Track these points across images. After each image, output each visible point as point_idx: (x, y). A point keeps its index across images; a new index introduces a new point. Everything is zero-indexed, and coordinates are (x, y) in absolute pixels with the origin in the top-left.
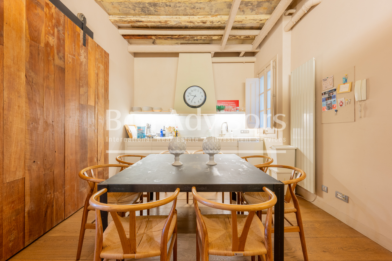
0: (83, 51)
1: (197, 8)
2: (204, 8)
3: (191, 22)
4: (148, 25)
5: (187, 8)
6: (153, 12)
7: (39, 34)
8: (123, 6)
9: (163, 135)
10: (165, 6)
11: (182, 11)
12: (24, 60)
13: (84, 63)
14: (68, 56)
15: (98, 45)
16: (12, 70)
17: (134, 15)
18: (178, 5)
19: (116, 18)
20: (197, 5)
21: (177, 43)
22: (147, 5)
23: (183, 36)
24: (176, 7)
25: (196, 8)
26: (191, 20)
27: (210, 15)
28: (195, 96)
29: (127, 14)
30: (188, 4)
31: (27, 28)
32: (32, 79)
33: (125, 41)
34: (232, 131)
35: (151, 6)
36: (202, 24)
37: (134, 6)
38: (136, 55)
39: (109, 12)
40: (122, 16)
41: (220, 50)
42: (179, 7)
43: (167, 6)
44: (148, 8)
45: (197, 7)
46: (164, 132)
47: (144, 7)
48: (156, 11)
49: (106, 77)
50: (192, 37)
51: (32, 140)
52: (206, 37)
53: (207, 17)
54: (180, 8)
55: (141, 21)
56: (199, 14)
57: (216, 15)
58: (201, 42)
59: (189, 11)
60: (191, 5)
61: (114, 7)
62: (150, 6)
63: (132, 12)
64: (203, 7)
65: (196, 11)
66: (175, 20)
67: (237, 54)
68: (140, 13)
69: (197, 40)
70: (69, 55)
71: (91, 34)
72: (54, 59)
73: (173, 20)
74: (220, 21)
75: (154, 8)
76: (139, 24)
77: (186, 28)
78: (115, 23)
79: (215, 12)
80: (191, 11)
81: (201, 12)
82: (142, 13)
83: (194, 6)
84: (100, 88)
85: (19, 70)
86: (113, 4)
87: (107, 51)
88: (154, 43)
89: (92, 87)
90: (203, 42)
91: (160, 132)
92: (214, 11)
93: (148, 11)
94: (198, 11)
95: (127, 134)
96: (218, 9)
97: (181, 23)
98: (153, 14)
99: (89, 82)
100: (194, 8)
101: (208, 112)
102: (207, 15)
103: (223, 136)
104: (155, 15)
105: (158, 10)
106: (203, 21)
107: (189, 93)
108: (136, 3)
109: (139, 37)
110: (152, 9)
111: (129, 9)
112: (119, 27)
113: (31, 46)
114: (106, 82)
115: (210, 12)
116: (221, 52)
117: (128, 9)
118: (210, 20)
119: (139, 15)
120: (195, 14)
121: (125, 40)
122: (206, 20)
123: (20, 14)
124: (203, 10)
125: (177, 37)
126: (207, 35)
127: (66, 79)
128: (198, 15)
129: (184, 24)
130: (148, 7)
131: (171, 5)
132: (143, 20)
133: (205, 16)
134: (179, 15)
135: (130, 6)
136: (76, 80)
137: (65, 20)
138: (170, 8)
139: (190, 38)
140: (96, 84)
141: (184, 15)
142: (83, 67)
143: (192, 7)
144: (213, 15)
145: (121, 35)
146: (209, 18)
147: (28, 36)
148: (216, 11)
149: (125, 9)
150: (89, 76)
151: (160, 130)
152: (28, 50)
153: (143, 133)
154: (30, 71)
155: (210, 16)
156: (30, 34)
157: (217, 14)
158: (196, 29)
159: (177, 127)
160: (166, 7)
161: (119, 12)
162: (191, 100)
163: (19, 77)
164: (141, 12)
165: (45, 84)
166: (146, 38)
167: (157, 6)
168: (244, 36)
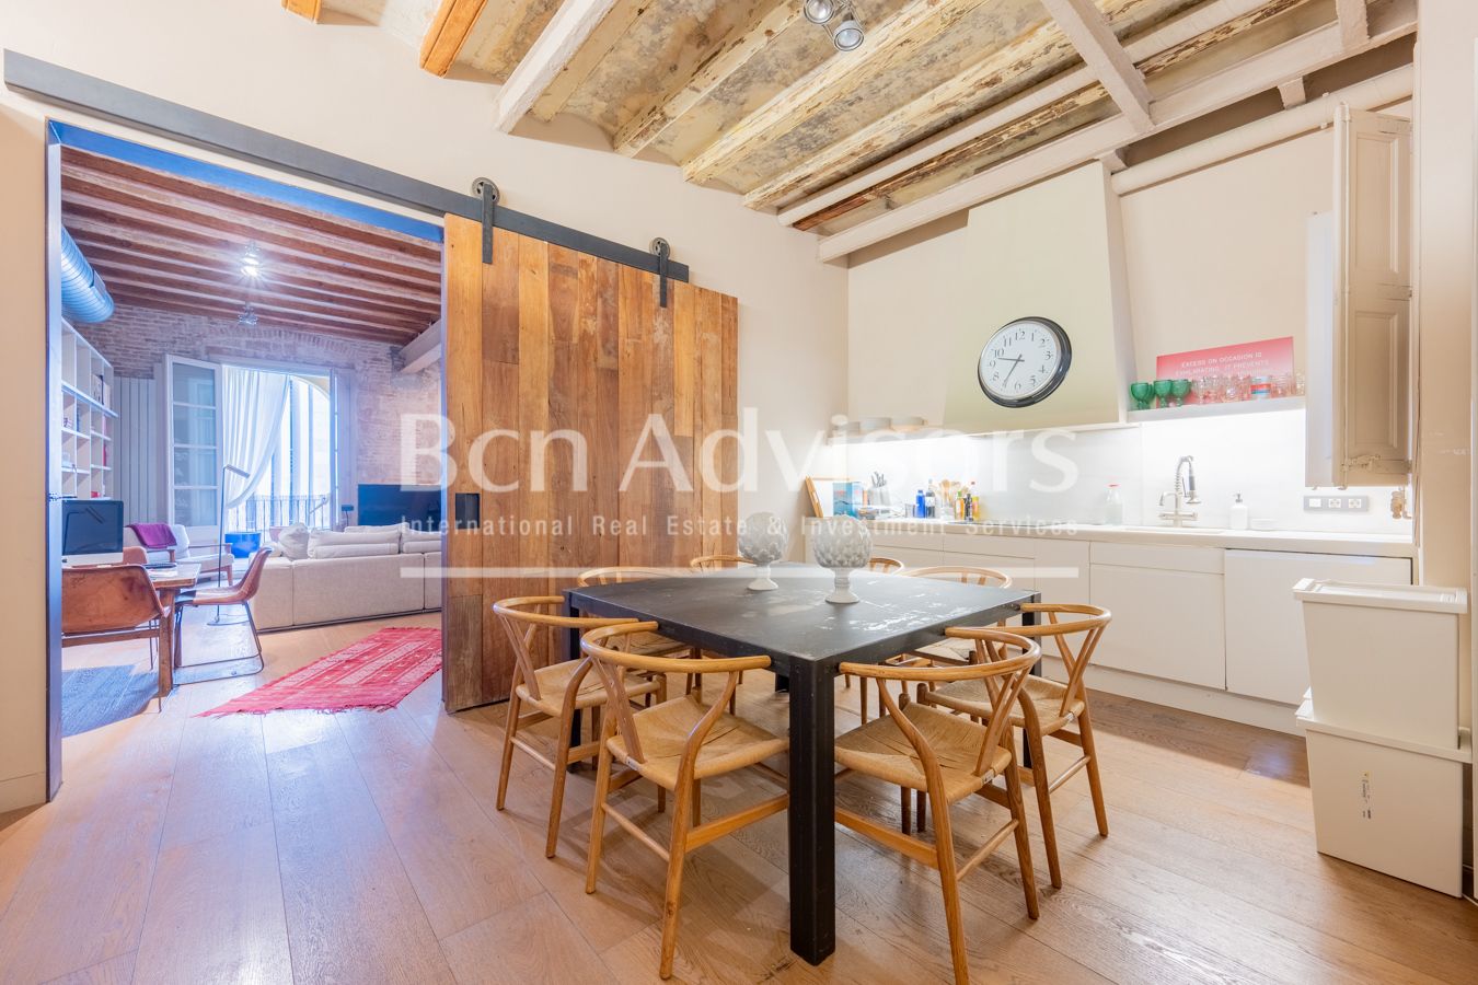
0: (660, 319)
1: (945, 55)
2: (969, 42)
3: (942, 107)
4: (842, 171)
5: (911, 74)
6: (828, 136)
7: (570, 324)
8: (758, 162)
9: (925, 510)
10: (848, 108)
11: (902, 91)
12: (546, 377)
13: (662, 347)
14: (624, 343)
15: (701, 289)
16: (530, 398)
17: (791, 167)
18: (879, 83)
19: (756, 196)
20: (934, 49)
21: (964, 176)
22: (803, 130)
23: (954, 154)
24: (879, 91)
25: (939, 58)
26: (939, 100)
27: (1006, 45)
28: (1018, 360)
29: (775, 174)
30: (905, 65)
31: (551, 322)
32: (559, 405)
33: (809, 236)
34: (1238, 501)
35: (816, 127)
36: (987, 90)
37: (779, 148)
38: (852, 259)
39: (741, 188)
40: (766, 186)
41: (1136, 134)
42: (887, 85)
43: (851, 104)
44: (811, 136)
45: (940, 55)
46: (929, 502)
47: (801, 139)
48: (834, 132)
49: (726, 360)
50: (989, 141)
51: (558, 510)
52: (1045, 112)
53: (993, 61)
54: (892, 87)
55: (808, 176)
56: (962, 65)
57: (1031, 32)
58: (1056, 129)
59: (921, 78)
60: (916, 60)
61: (744, 174)
62: (812, 130)
63: (783, 163)
64: (962, 40)
65: (945, 65)
66: (894, 124)
67: (1268, 102)
68: (800, 157)
69: (1032, 133)
70: (626, 340)
71: (682, 273)
72: (596, 360)
73: (886, 132)
74: (1053, 45)
75: (826, 127)
76: (807, 184)
77: (956, 122)
78: (758, 206)
79: (1017, 28)
80: (931, 74)
81: (967, 56)
82: (805, 153)
83: (928, 56)
84: (707, 392)
85: (539, 397)
86: (738, 170)
87: (730, 294)
88: (891, 205)
89: (685, 393)
90: (1064, 128)
91: (914, 502)
92: (1010, 25)
93: (815, 142)
94: (952, 62)
95: (808, 506)
96: (1026, 10)
97: (914, 126)
98: (830, 144)
99: (676, 385)
100: (933, 61)
101: (1094, 415)
102: (993, 53)
103: (1185, 523)
104: (835, 141)
105: (837, 127)
106: (983, 82)
107: (997, 353)
108: (779, 141)
109: (833, 213)
110: (820, 131)
111: (774, 161)
112: (780, 209)
113: (556, 349)
114: (727, 373)
115: (1001, 38)
116: (1144, 137)
117: (772, 163)
118: (1007, 65)
119: (800, 162)
120: (947, 75)
121: (805, 232)
122: (993, 73)
123: (541, 304)
124: (969, 47)
125: (934, 164)
126: (1049, 106)
127: (620, 390)
128: (959, 71)
129: (923, 124)
130: (810, 132)
131: (862, 95)
132: (809, 171)
133: (988, 59)
134: (901, 105)
135: (772, 153)
136: (644, 386)
137: (617, 273)
138: (863, 102)
139: (985, 146)
140: (696, 383)
141: (914, 97)
142: (662, 355)
143: (925, 63)
144: (1017, 37)
145: (789, 226)
146: (1003, 56)
147: (552, 334)
148: (1020, 22)
149: (766, 165)
150: (676, 370)
151: (917, 494)
152: (553, 358)
153: (848, 501)
154: (556, 392)
155: (1008, 47)
156: (555, 330)
157: (1029, 26)
158: (995, 107)
159: (973, 483)
160: (853, 108)
161: (758, 179)
162: (1003, 377)
163: (540, 407)
164: (800, 154)
165: (580, 410)
166: (850, 207)
167: (827, 119)
168: (1246, 15)
